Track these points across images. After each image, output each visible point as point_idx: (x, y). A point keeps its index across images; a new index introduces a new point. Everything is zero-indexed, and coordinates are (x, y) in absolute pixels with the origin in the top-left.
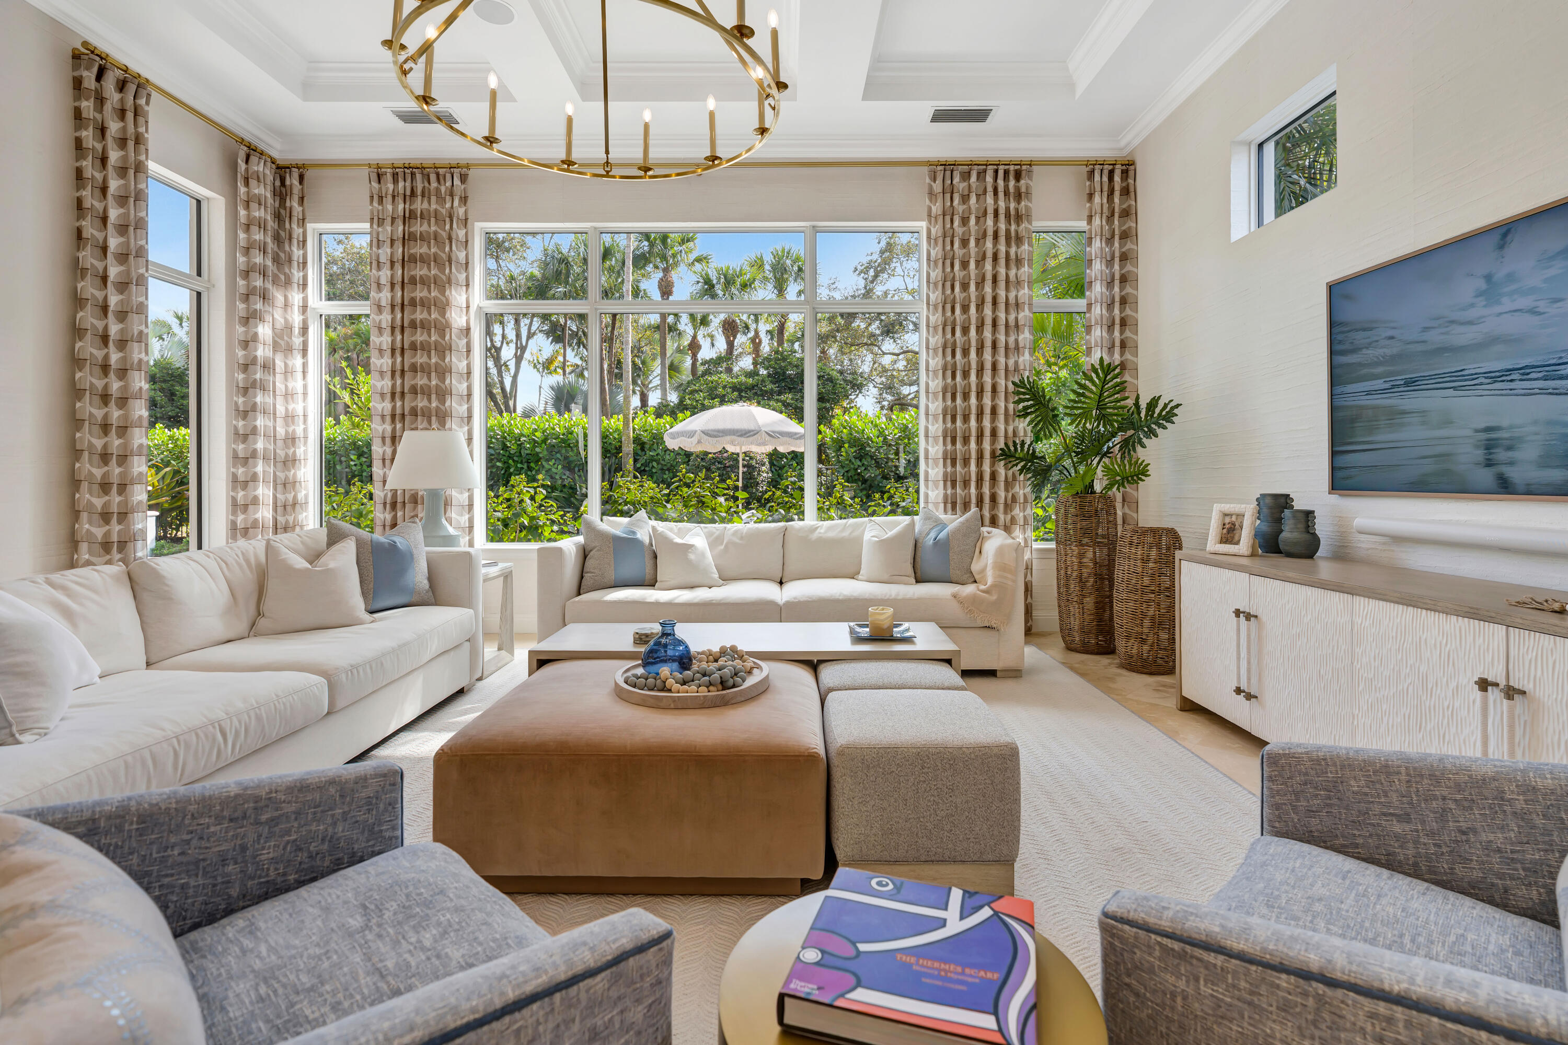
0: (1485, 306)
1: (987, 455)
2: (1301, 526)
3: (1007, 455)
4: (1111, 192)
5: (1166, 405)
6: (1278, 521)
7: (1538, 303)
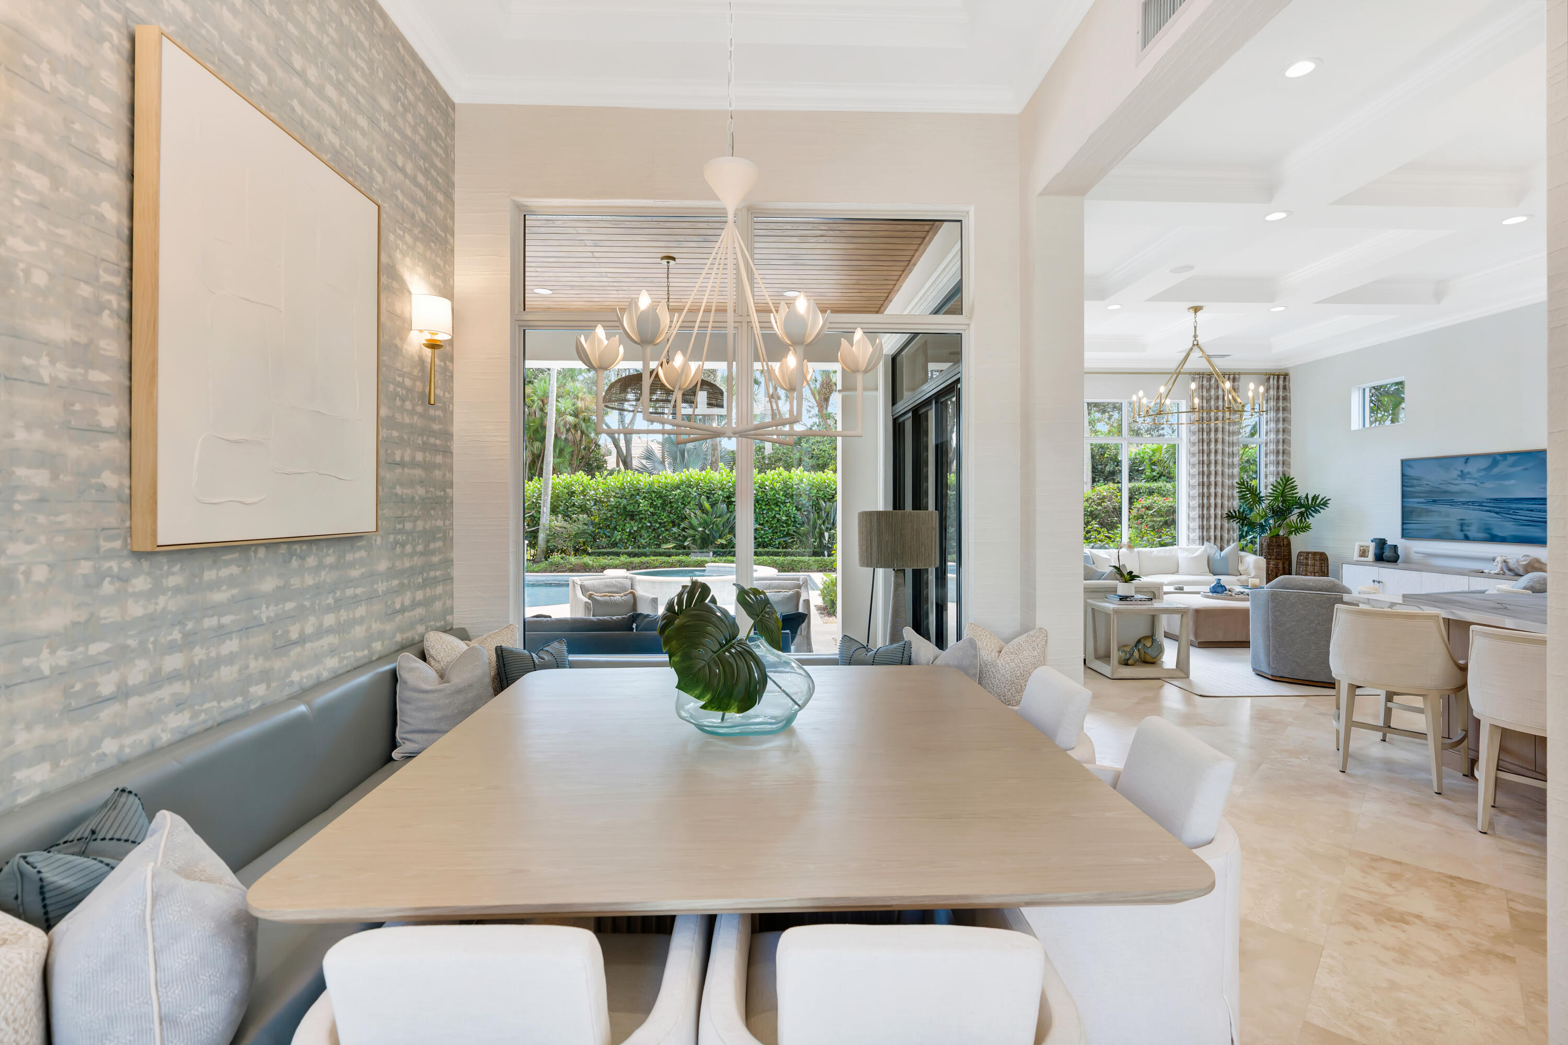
0: (1461, 480)
1: (1219, 516)
2: (1393, 551)
3: (1230, 517)
4: (1278, 388)
5: (1322, 499)
6: (1383, 548)
7: (1478, 483)
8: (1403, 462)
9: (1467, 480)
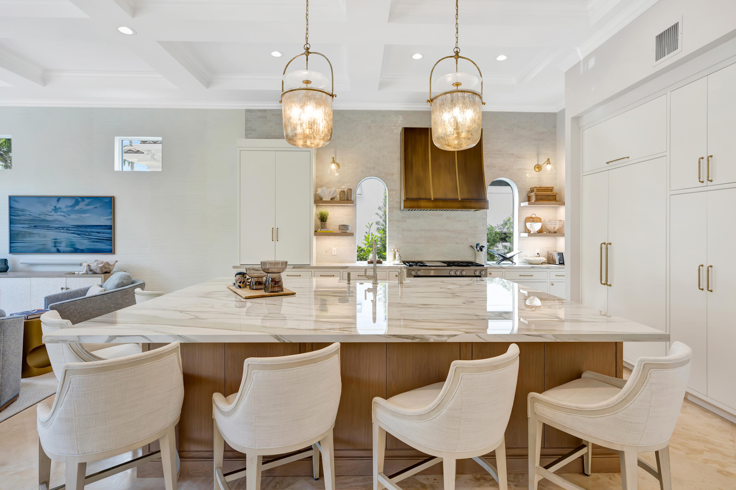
0: (54, 213)
2: (6, 264)
7: (66, 215)
8: (11, 198)
9: (59, 212)
